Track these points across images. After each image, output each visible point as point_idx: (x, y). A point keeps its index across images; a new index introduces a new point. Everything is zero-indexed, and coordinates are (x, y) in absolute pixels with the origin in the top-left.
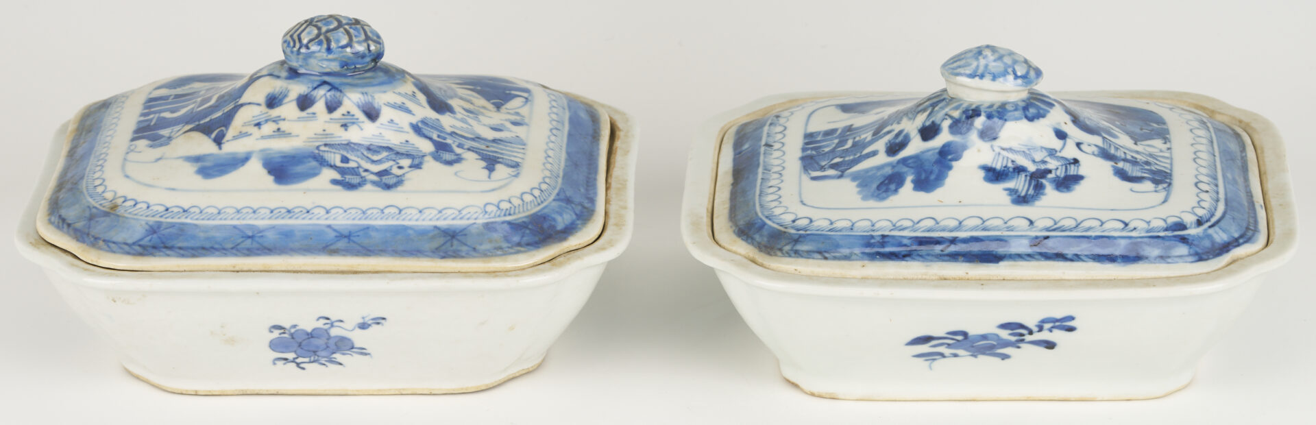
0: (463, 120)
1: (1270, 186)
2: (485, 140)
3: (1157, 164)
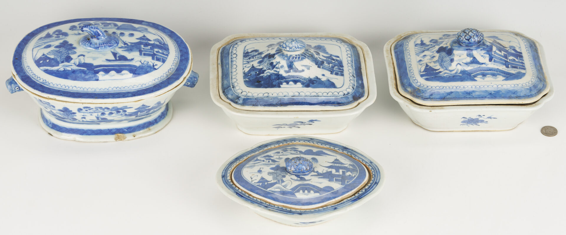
0: (433, 52)
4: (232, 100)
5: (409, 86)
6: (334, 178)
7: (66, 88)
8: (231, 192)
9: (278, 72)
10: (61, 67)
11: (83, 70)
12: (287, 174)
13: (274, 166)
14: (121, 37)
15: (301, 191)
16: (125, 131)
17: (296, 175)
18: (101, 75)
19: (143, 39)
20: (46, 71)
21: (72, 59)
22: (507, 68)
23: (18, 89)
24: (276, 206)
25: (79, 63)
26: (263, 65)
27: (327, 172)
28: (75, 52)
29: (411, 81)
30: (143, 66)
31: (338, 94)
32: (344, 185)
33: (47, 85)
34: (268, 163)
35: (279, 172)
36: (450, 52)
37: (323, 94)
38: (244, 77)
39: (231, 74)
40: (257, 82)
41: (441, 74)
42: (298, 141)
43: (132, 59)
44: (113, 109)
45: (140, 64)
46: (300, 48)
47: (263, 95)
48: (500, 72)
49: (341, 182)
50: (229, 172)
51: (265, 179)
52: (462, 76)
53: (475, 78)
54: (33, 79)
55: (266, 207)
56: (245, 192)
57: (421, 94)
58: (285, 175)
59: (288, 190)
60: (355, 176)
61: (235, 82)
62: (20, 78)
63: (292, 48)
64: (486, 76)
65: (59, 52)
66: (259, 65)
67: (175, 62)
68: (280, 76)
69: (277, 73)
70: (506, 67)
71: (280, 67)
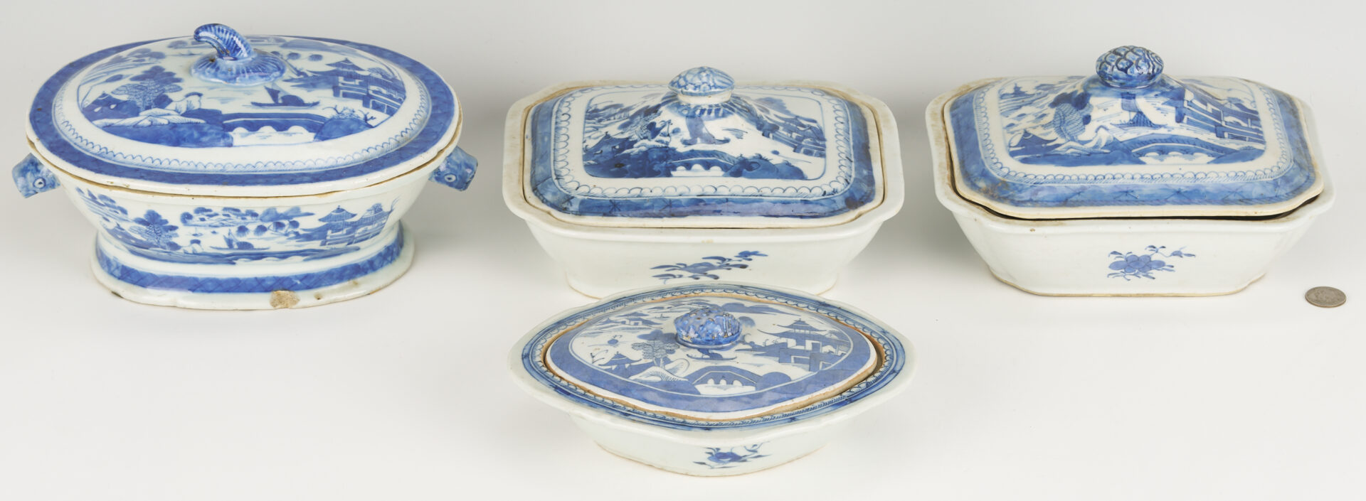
0: (1043, 106)
1: (519, 154)
2: (1026, 105)
3: (594, 123)
4: (553, 206)
5: (983, 178)
6: (792, 357)
7: (154, 165)
8: (542, 385)
9: (667, 143)
10: (143, 119)
11: (197, 123)
12: (679, 347)
13: (648, 332)
14: (291, 61)
15: (711, 382)
16: (296, 284)
17: (699, 349)
18: (238, 134)
19: (344, 66)
20: (109, 129)
21: (171, 101)
22: (1218, 139)
23: (42, 186)
24: (648, 414)
25: (187, 108)
26: (630, 130)
27: (776, 345)
28: (179, 87)
29: (987, 166)
30: (340, 119)
31: (811, 191)
32: (814, 371)
33: (110, 159)
34: (635, 327)
35: (659, 343)
36: (1080, 102)
37: (774, 192)
38: (585, 158)
39: (554, 153)
40: (616, 166)
41: (1058, 149)
42: (710, 290)
43: (315, 104)
44: (267, 217)
45: (334, 113)
46: (721, 87)
47: (629, 193)
48: (1202, 146)
49: (808, 366)
50: (540, 347)
51: (625, 357)
52: (1111, 154)
53: (1142, 159)
54: (76, 147)
55: (626, 415)
56: (576, 386)
57: (1011, 193)
58: (673, 348)
59: (680, 379)
60: (843, 354)
61: (562, 168)
62: (45, 146)
63: (699, 86)
64: (1167, 154)
65: (140, 87)
66: (621, 131)
67: (418, 117)
68: (670, 152)
69: (664, 145)
70: (1217, 136)
71: (670, 131)
